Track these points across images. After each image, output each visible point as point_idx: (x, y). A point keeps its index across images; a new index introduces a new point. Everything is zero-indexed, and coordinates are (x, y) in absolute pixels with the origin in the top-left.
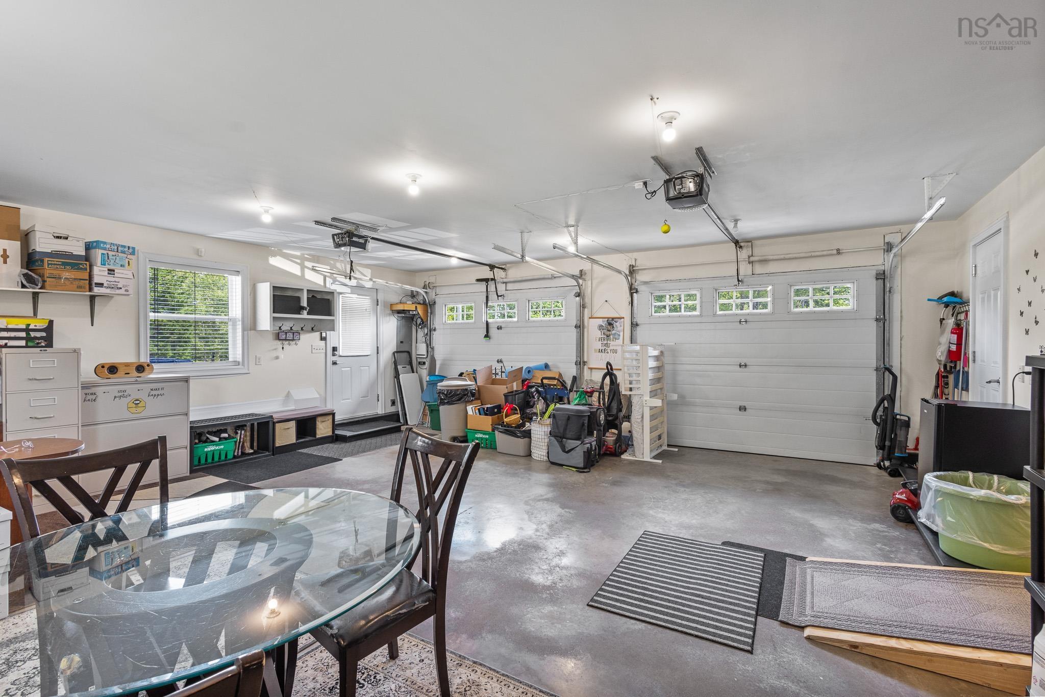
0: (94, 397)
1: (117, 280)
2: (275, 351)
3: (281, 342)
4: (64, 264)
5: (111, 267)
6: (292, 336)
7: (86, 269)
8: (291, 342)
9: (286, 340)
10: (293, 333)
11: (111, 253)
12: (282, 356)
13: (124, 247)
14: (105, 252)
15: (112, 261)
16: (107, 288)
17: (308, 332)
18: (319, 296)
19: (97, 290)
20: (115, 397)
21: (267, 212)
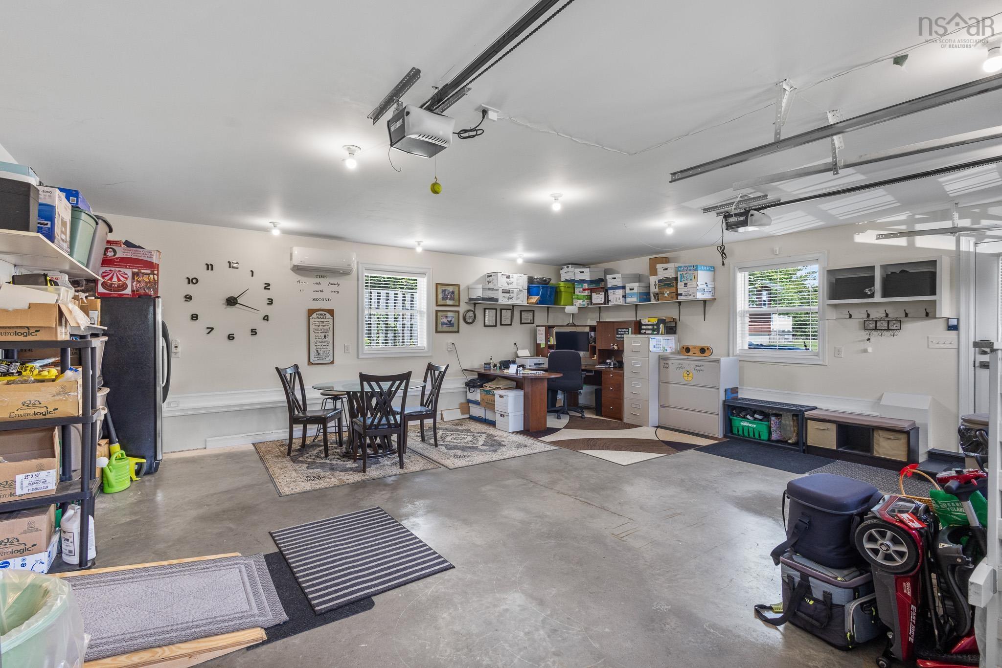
0: (667, 366)
1: (688, 290)
2: (862, 343)
3: (867, 332)
4: (665, 285)
5: (686, 282)
6: (886, 325)
7: (674, 286)
8: (885, 332)
9: (876, 329)
10: (888, 321)
11: (684, 273)
12: (870, 350)
13: (691, 266)
14: (681, 273)
15: (685, 278)
16: (684, 296)
17: (917, 318)
18: (911, 270)
19: (681, 298)
20: (677, 368)
21: (669, 225)
